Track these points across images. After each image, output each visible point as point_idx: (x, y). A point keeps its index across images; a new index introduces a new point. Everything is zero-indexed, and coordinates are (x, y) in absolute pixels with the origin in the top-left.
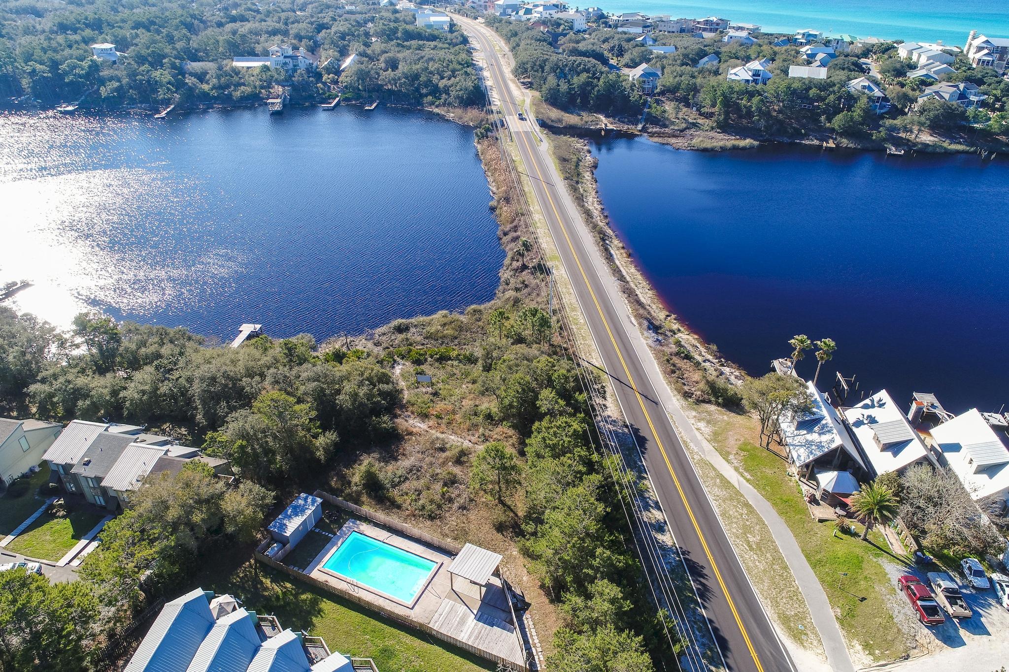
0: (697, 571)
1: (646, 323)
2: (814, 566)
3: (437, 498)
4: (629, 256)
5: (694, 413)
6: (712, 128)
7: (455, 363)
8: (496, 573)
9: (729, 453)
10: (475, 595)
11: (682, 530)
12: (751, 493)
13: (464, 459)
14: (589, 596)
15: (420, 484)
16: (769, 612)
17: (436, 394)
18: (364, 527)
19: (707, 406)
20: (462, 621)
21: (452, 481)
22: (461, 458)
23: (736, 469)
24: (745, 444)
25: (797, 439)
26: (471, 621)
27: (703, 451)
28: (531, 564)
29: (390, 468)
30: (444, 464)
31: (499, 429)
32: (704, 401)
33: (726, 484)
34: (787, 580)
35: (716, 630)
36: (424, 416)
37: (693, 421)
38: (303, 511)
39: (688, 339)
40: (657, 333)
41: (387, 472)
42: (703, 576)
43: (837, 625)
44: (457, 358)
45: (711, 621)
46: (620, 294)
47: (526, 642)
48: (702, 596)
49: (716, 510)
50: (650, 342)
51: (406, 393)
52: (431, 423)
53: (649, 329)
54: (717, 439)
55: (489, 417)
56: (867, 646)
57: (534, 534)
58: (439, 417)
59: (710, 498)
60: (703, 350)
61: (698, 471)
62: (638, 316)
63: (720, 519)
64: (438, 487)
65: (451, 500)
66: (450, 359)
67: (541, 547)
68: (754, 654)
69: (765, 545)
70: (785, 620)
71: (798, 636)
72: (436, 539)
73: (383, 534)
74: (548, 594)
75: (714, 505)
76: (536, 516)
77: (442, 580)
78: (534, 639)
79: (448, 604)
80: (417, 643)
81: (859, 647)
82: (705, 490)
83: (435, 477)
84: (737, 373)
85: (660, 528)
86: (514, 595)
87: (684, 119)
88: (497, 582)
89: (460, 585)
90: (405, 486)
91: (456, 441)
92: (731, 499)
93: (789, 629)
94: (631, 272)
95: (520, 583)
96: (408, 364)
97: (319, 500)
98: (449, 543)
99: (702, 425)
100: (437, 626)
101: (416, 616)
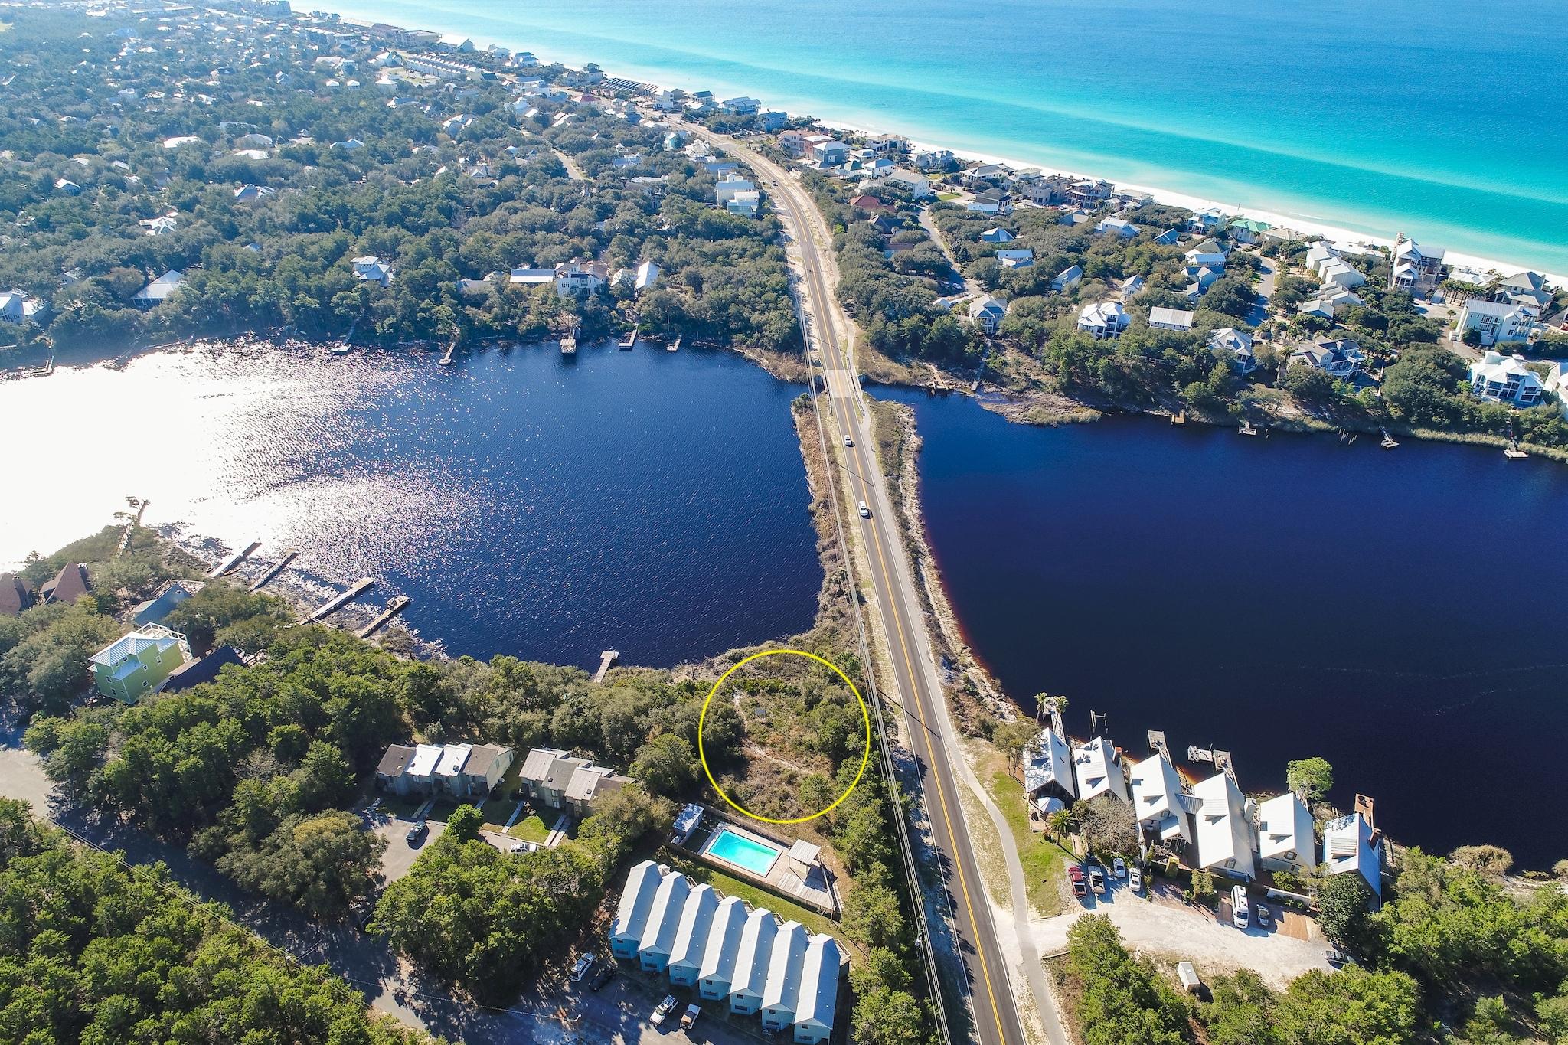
0: (945, 861)
1: (941, 659)
2: (1022, 861)
3: (777, 808)
4: (940, 577)
5: (966, 746)
6: (1055, 390)
7: (783, 695)
8: (816, 858)
9: (985, 780)
10: (805, 870)
11: (941, 835)
12: (994, 811)
13: (793, 780)
14: (869, 871)
15: (765, 798)
16: (986, 887)
17: (769, 724)
18: (731, 827)
19: (978, 739)
20: (796, 886)
21: (786, 797)
22: (791, 780)
23: (987, 792)
24: (999, 773)
25: (1032, 772)
26: (801, 886)
27: (966, 778)
28: (838, 853)
29: (743, 786)
30: (779, 783)
31: (818, 757)
32: (976, 736)
33: (978, 803)
34: (1002, 869)
35: (951, 897)
36: (763, 745)
37: (963, 753)
38: (693, 816)
39: (976, 673)
40: (951, 669)
41: (742, 788)
42: (949, 865)
43: (1026, 896)
44: (784, 691)
45: (949, 892)
46: (924, 627)
47: (834, 898)
48: (946, 877)
49: (967, 822)
50: (942, 679)
51: (746, 722)
52: (768, 750)
53: (943, 664)
54: (979, 768)
55: (811, 747)
56: (1039, 908)
57: (841, 835)
58: (772, 745)
59: (964, 813)
60: (988, 684)
61: (959, 793)
62: (936, 653)
63: (968, 828)
64: (776, 800)
65: (785, 810)
66: (778, 691)
67: (845, 843)
68: (970, 911)
69: (995, 847)
70: (994, 892)
71: (1000, 902)
72: (777, 836)
73: (744, 832)
74: (848, 872)
75: (966, 818)
76: (842, 823)
77: (783, 862)
78: (839, 897)
79: (787, 876)
80: (770, 896)
81: (1034, 909)
82: (962, 806)
83: (774, 793)
84: (1011, 708)
85: (927, 833)
86: (827, 872)
87: (1025, 374)
88: (817, 864)
89: (795, 865)
90: (754, 799)
91: (788, 766)
92: (979, 814)
93: (996, 897)
94: (938, 597)
95: (831, 865)
96: (745, 694)
97: (702, 809)
98: (786, 839)
99: (970, 756)
100: (782, 886)
101: (769, 881)
